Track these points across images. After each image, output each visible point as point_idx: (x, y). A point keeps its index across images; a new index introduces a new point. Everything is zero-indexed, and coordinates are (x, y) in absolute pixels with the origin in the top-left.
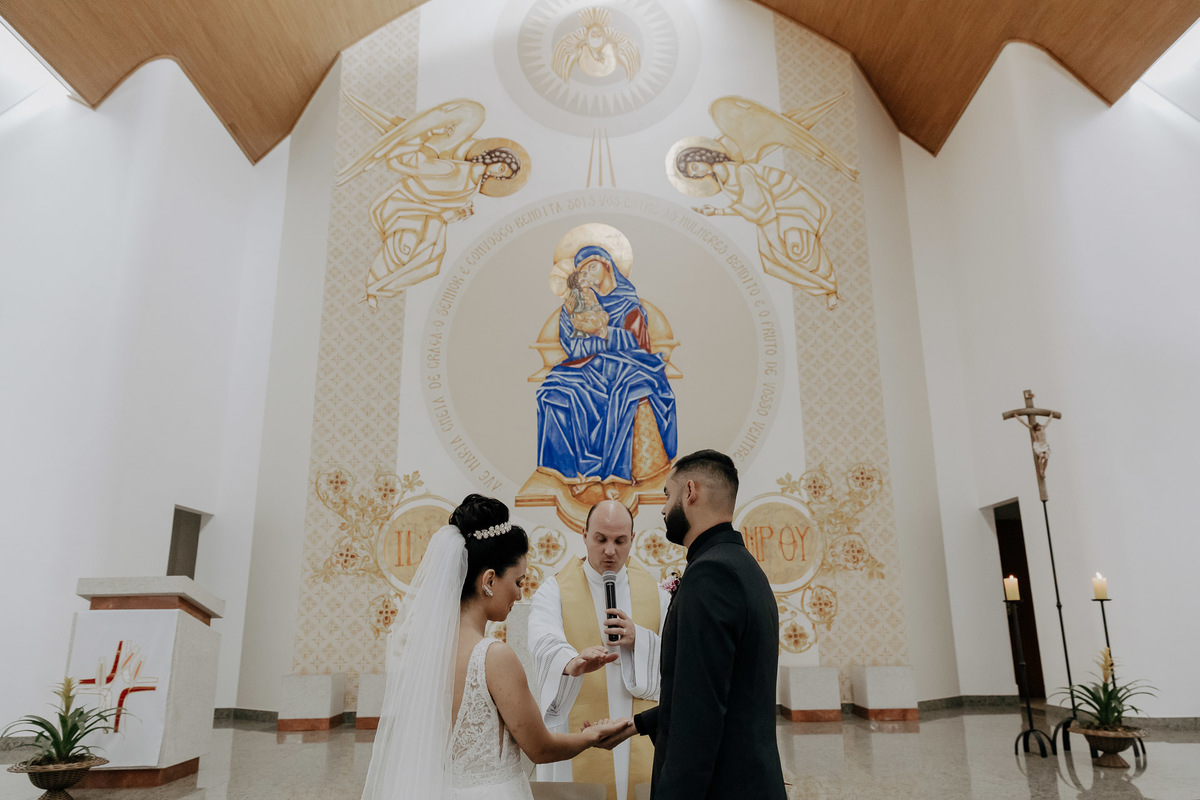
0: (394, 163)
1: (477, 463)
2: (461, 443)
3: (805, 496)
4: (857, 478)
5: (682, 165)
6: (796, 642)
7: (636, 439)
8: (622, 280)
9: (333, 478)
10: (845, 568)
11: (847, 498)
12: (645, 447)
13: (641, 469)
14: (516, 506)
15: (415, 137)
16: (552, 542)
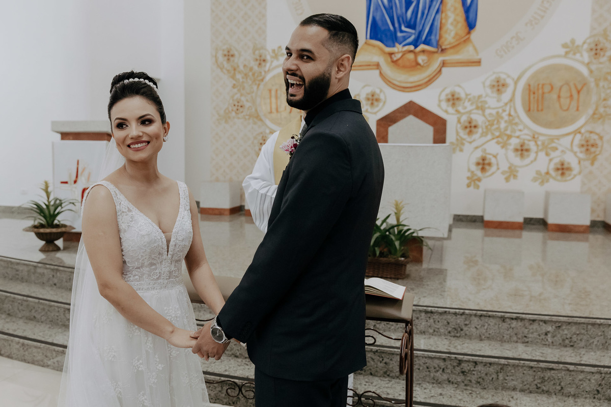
3: (586, 57)
6: (563, 174)
7: (444, 15)
12: (450, 20)
13: (446, 39)
16: (376, 97)
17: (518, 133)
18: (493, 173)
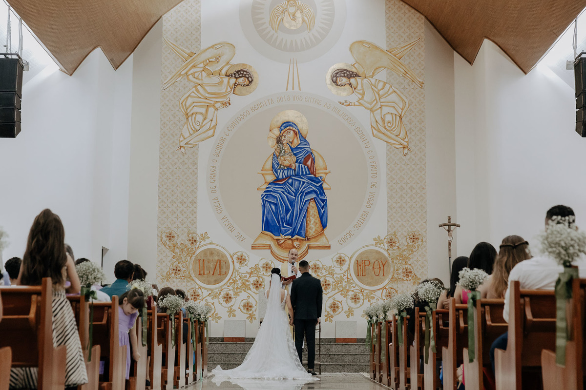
0: (191, 77)
1: (234, 229)
2: (226, 219)
3: (386, 246)
4: (411, 239)
5: (335, 79)
7: (308, 219)
8: (303, 139)
9: (168, 235)
10: (403, 280)
11: (406, 248)
12: (312, 222)
13: (310, 233)
14: (252, 249)
15: (201, 63)
17: (353, 289)
18: (340, 313)
